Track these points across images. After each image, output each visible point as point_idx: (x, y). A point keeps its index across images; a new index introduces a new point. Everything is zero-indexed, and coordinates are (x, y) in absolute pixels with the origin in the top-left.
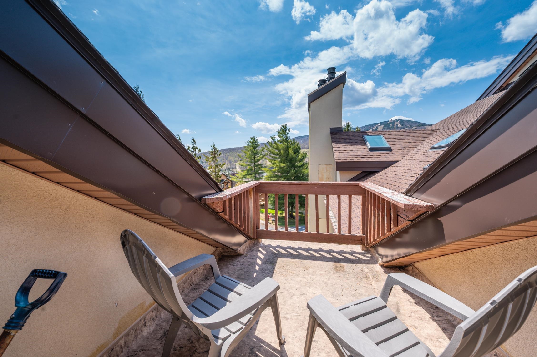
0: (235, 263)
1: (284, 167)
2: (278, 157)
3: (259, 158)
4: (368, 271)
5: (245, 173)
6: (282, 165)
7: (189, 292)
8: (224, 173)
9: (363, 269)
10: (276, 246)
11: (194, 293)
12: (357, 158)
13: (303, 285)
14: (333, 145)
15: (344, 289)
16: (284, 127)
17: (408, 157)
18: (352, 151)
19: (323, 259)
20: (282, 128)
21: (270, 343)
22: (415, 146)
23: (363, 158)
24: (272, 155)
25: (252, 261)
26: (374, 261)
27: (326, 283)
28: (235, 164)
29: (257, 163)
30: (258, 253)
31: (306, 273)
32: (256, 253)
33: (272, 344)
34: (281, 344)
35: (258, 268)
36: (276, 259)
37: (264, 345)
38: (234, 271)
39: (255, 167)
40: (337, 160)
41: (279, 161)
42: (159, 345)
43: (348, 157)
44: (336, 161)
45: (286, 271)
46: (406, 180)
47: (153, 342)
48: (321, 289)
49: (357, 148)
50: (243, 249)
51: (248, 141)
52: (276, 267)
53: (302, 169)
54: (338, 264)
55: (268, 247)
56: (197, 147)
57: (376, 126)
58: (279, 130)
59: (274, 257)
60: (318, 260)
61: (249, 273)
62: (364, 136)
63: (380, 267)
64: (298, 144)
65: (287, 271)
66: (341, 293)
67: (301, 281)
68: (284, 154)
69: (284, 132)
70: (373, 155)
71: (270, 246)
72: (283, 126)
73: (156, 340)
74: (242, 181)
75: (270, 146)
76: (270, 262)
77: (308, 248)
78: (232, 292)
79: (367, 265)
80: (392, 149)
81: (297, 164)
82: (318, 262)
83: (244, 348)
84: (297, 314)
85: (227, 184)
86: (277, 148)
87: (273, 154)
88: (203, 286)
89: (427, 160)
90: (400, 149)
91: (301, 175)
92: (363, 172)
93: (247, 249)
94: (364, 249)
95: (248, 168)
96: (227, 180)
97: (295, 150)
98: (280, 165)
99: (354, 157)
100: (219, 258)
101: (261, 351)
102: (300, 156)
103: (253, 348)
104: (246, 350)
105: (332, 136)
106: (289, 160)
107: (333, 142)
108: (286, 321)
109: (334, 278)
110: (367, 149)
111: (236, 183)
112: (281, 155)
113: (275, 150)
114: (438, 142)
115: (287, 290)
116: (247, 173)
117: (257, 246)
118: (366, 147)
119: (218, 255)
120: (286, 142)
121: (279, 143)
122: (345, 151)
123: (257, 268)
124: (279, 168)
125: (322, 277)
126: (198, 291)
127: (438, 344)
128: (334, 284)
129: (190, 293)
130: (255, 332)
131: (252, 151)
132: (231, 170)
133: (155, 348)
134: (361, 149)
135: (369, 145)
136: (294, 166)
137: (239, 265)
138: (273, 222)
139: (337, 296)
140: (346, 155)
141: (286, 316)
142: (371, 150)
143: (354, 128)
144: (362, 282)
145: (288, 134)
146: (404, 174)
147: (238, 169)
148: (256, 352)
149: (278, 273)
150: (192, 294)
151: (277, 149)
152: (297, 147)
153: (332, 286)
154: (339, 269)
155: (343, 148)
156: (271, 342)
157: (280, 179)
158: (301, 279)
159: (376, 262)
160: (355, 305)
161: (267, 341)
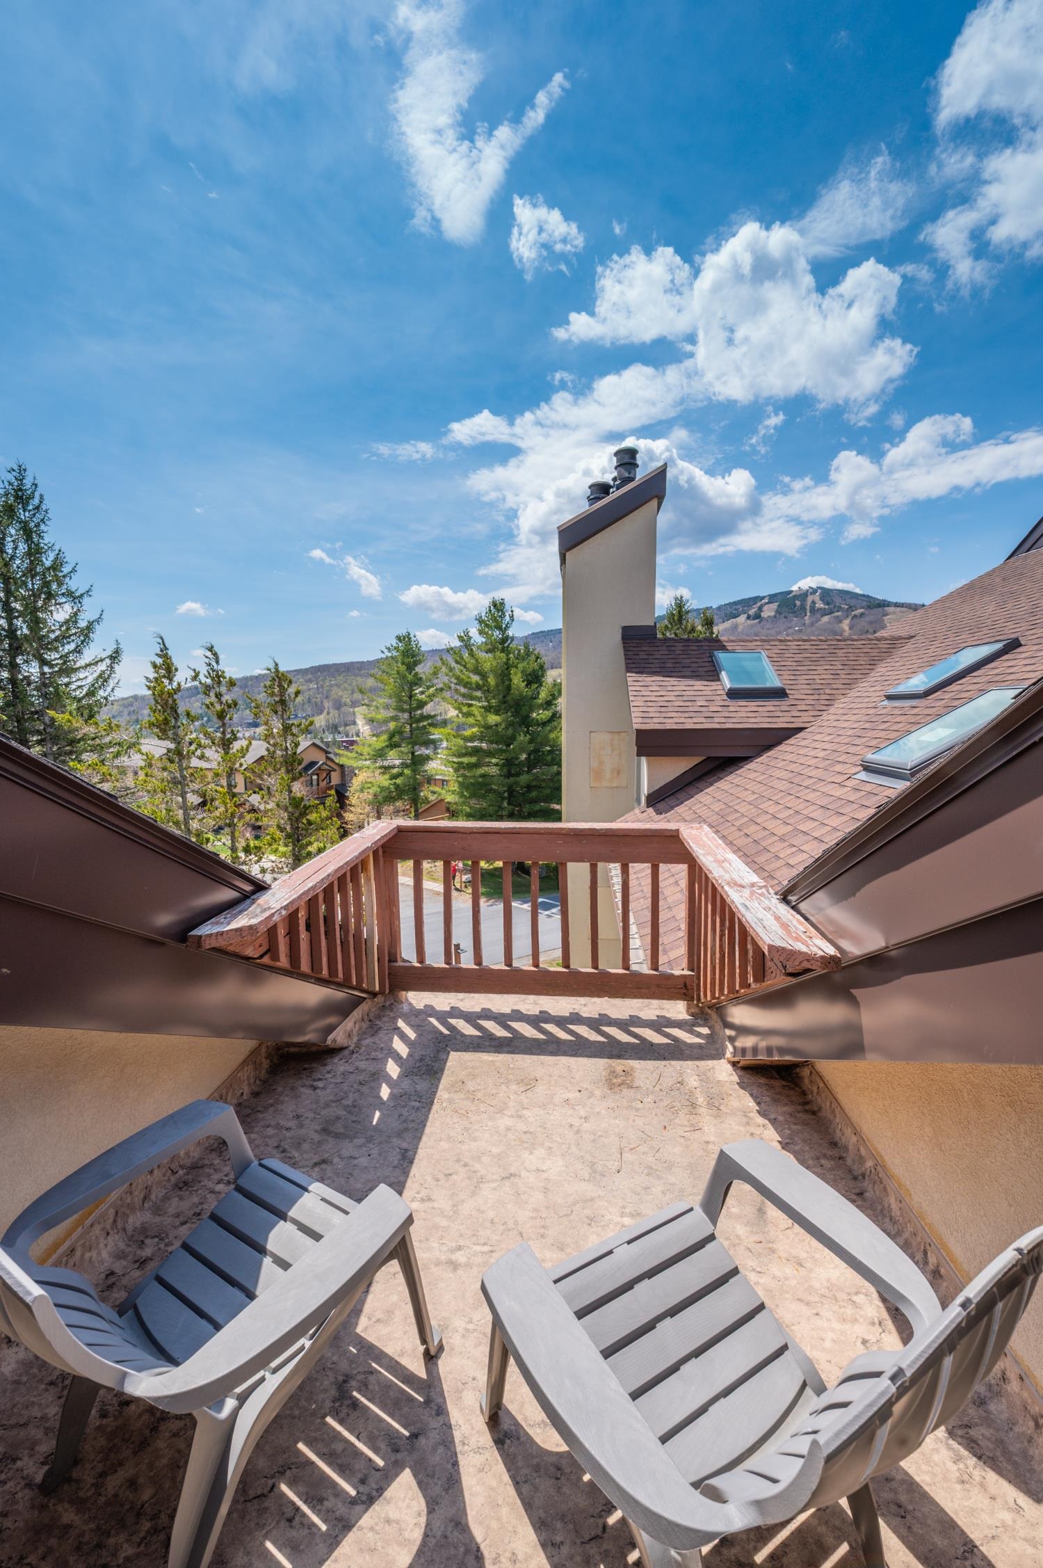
0: (320, 1079)
1: (496, 725)
2: (479, 694)
3: (423, 696)
4: (696, 1084)
5: (381, 742)
6: (493, 719)
7: (166, 1198)
8: (318, 742)
9: (685, 1075)
10: (448, 1009)
11: (181, 1198)
12: (695, 720)
13: (513, 1143)
14: (629, 679)
15: (627, 1149)
16: (498, 606)
17: (829, 717)
18: (680, 698)
19: (579, 1048)
20: (490, 611)
21: (397, 1358)
22: (849, 685)
23: (709, 720)
24: (463, 690)
25: (372, 1067)
26: (717, 1049)
27: (578, 1132)
28: (354, 712)
29: (419, 712)
30: (391, 1040)
31: (526, 1101)
32: (386, 1038)
33: (404, 1361)
34: (431, 1358)
35: (389, 1091)
36: (443, 1056)
37: (378, 1364)
38: (314, 1106)
39: (411, 725)
40: (637, 723)
41: (483, 707)
42: (52, 1401)
43: (670, 715)
44: (636, 726)
45: (467, 1098)
46: (818, 793)
47: (35, 1396)
48: (563, 1155)
49: (695, 688)
50: (345, 1032)
51: (388, 645)
52: (441, 1087)
53: (551, 731)
54: (619, 1065)
55: (424, 1016)
56: (223, 672)
57: (759, 604)
58: (483, 614)
59: (438, 1051)
60: (565, 1054)
61: (360, 1110)
62: (716, 653)
63: (729, 1067)
64: (537, 658)
65: (472, 1097)
66: (616, 1163)
67: (508, 1129)
68: (497, 685)
69: (495, 620)
70: (738, 709)
71: (430, 1011)
72: (495, 605)
73: (43, 1386)
74: (372, 766)
75: (457, 662)
76: (424, 1068)
77: (541, 1012)
78: (282, 1222)
79: (697, 1063)
80: (788, 692)
81: (534, 715)
82: (564, 1060)
83: (318, 1384)
84: (486, 1248)
85: (329, 774)
86: (477, 668)
87: (465, 686)
88: (212, 1171)
89: (874, 734)
90: (810, 692)
91: (549, 748)
92: (708, 758)
93: (360, 1028)
94: (693, 1011)
95: (392, 725)
96: (329, 763)
97: (530, 674)
98: (485, 718)
99: (687, 715)
100: (271, 1066)
101: (370, 1387)
102: (543, 695)
103: (345, 1381)
104: (325, 1391)
105: (626, 649)
106: (511, 703)
107: (629, 670)
108: (451, 1275)
109: (603, 1111)
110: (722, 692)
111: (357, 772)
112: (488, 691)
113: (471, 675)
114: (905, 676)
115: (466, 1165)
116: (387, 743)
117: (392, 1015)
118: (720, 687)
119: (267, 1058)
120: (503, 651)
121: (482, 655)
122: (661, 699)
123: (385, 1092)
124: (483, 727)
125: (570, 1112)
126: (197, 1191)
127: (849, 1311)
128: (599, 1134)
129: (169, 1199)
130: (357, 1324)
131: (403, 677)
132: (341, 729)
133: (39, 1415)
134: (705, 693)
135: (727, 681)
136: (526, 722)
137: (332, 1086)
138: (466, 887)
139: (604, 1176)
140: (663, 709)
141: (453, 1257)
142: (734, 694)
143: (698, 610)
144: (677, 1121)
145: (507, 627)
146: (813, 773)
147: (363, 728)
148: (355, 1394)
149: (444, 1105)
150: (175, 1201)
151: (477, 671)
152: (536, 666)
153: (594, 1141)
154: (619, 1080)
155: (658, 688)
156: (402, 1354)
157: (487, 760)
158: (509, 1122)
159: (719, 1055)
160: (629, 1242)
161: (390, 1350)
